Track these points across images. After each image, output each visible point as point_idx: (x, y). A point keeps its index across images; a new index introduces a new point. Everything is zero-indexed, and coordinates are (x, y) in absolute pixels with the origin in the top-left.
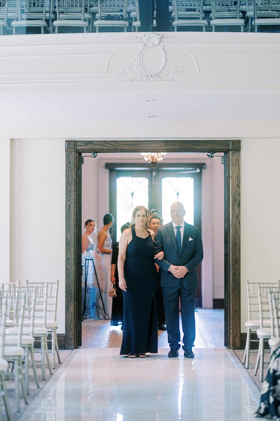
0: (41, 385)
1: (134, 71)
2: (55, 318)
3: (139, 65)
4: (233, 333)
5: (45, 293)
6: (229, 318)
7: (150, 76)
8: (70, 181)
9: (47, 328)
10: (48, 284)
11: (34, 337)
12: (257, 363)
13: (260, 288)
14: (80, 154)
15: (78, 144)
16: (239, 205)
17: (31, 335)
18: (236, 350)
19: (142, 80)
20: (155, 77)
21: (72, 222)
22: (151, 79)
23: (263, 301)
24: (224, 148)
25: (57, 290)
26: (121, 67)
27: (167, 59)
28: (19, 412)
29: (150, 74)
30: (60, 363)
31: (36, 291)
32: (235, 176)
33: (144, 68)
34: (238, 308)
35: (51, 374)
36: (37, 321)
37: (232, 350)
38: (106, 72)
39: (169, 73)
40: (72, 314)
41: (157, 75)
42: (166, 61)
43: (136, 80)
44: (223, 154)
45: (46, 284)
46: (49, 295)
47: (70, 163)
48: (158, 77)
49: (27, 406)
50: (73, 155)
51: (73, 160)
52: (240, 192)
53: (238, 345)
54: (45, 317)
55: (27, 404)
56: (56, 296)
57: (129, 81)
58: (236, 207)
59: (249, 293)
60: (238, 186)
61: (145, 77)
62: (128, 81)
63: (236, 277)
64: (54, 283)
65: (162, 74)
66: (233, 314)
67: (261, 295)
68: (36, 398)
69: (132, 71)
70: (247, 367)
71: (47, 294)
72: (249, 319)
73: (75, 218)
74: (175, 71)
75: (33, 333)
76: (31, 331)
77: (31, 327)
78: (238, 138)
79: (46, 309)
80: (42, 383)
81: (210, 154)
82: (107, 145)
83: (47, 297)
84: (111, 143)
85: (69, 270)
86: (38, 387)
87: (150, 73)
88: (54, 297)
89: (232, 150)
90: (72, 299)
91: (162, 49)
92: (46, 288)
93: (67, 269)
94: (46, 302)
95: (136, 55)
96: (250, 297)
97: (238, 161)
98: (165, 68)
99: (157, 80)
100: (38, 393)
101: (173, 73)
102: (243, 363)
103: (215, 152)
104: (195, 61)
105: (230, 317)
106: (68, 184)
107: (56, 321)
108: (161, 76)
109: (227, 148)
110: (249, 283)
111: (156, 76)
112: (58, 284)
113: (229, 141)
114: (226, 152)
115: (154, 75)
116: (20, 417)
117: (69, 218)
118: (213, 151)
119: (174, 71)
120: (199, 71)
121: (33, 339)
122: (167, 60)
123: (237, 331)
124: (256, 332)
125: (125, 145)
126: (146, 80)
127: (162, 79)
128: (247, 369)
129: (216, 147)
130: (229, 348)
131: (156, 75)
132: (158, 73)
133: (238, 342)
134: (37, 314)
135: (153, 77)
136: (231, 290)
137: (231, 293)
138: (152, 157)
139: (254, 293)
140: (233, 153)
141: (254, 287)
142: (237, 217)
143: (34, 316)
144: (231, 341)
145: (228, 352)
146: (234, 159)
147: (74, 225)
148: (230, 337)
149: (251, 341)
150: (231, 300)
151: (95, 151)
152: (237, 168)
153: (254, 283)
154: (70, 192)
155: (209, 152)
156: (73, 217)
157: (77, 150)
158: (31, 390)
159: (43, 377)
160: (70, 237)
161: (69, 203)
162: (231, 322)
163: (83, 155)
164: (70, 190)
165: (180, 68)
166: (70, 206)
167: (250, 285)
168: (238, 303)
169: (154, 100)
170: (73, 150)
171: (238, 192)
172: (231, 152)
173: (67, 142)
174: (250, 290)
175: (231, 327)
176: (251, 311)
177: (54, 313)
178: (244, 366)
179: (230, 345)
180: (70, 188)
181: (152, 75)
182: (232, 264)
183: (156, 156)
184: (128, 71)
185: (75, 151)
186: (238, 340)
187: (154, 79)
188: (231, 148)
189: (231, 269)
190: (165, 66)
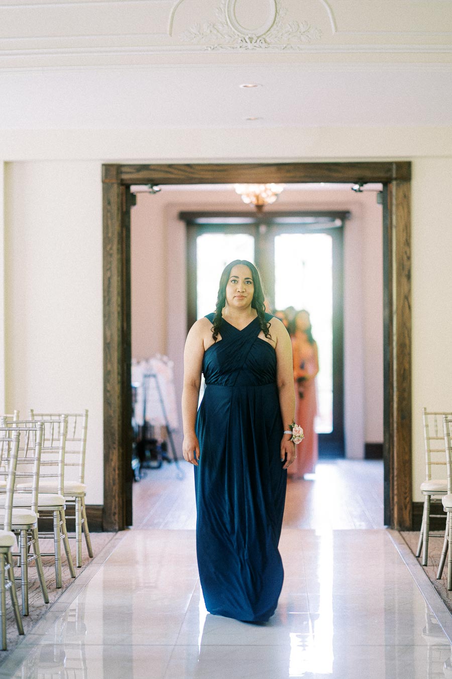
0: (51, 597)
1: (218, 32)
2: (83, 477)
3: (228, 19)
4: (399, 503)
5: (62, 431)
6: (391, 475)
7: (248, 40)
8: (110, 235)
9: (65, 495)
10: (67, 416)
11: (40, 512)
12: (442, 557)
13: (447, 422)
14: (128, 187)
15: (124, 169)
16: (409, 277)
17: (33, 508)
18: (404, 531)
19: (233, 48)
20: (256, 42)
21: (115, 308)
22: (250, 45)
24: (382, 174)
25: (86, 428)
26: (196, 25)
27: (278, 9)
28: (5, 650)
29: (248, 37)
30: (91, 556)
32: (401, 227)
33: (237, 25)
34: (407, 457)
35: (73, 577)
36: (43, 483)
37: (396, 533)
38: (168, 33)
39: (282, 35)
40: (114, 470)
41: (260, 39)
42: (276, 12)
43: (221, 47)
44: (379, 186)
45: (63, 416)
46: (70, 435)
47: (109, 203)
48: (263, 41)
49: (22, 637)
50: (115, 189)
51: (114, 199)
52: (410, 254)
53: (408, 523)
54: (62, 475)
55: (21, 633)
56: (82, 437)
57: (209, 49)
58: (404, 280)
59: (427, 433)
60: (408, 243)
61: (240, 41)
62: (207, 50)
63: (405, 403)
64: (80, 415)
65: (270, 35)
66: (399, 470)
67: (448, 435)
68: (40, 622)
69: (215, 32)
70: (423, 563)
71: (65, 434)
72: (427, 478)
73: (120, 302)
74: (293, 31)
75: (36, 504)
76: (33, 501)
77: (34, 492)
78: (407, 157)
79: (63, 461)
80: (55, 593)
81: (356, 187)
82: (176, 172)
83: (65, 440)
84: (183, 168)
85: (108, 391)
86: (47, 602)
87: (247, 35)
88: (80, 440)
89: (396, 179)
90: (114, 443)
92: (63, 424)
93: (106, 391)
94: (63, 448)
95: (223, 3)
96: (429, 439)
97: (406, 198)
98: (275, 26)
99: (261, 47)
100: (46, 612)
101: (290, 34)
102: (417, 555)
103: (366, 183)
104: (329, 11)
105: (393, 473)
106: (106, 240)
107: (83, 482)
108: (268, 40)
109: (388, 175)
110: (426, 414)
111: (258, 41)
112: (87, 416)
113: (391, 164)
114: (386, 183)
115: (255, 38)
116: (6, 658)
117: (109, 301)
118: (362, 181)
119: (291, 30)
120: (336, 30)
121: (38, 515)
122: (278, 11)
123: (405, 498)
124: (441, 500)
125: (206, 170)
126: (241, 47)
127: (270, 45)
128: (425, 567)
129: (368, 174)
130: (392, 529)
131: (258, 37)
132: (262, 35)
133: (408, 519)
134: (44, 470)
135: (254, 41)
136: (395, 425)
137: (395, 431)
138: (257, 197)
139: (437, 431)
140: (398, 185)
141: (436, 421)
142: (406, 298)
143: (38, 474)
144: (396, 515)
145: (390, 536)
146: (401, 194)
147: (118, 313)
148: (393, 509)
149: (430, 516)
150: (395, 444)
151: (153, 182)
152: (406, 210)
153: (436, 414)
154: (111, 255)
155: (356, 183)
156: (116, 299)
157: (122, 180)
158: (34, 607)
159: (57, 584)
160: (112, 335)
161: (109, 274)
162: (395, 483)
163: (134, 189)
164: (111, 252)
165: (301, 25)
166: (109, 279)
167: (429, 416)
168: (407, 450)
169: (254, 86)
170: (114, 181)
171: (408, 253)
172: (394, 183)
173: (104, 167)
174: (429, 426)
175: (396, 492)
176: (430, 464)
177: (80, 468)
178: (418, 560)
179: (393, 522)
180: (111, 249)
181: (251, 39)
182: (398, 381)
183: (264, 195)
184: (209, 32)
185: (119, 182)
186: (408, 514)
187: (255, 44)
188: (394, 176)
189: (395, 389)
190: (276, 22)
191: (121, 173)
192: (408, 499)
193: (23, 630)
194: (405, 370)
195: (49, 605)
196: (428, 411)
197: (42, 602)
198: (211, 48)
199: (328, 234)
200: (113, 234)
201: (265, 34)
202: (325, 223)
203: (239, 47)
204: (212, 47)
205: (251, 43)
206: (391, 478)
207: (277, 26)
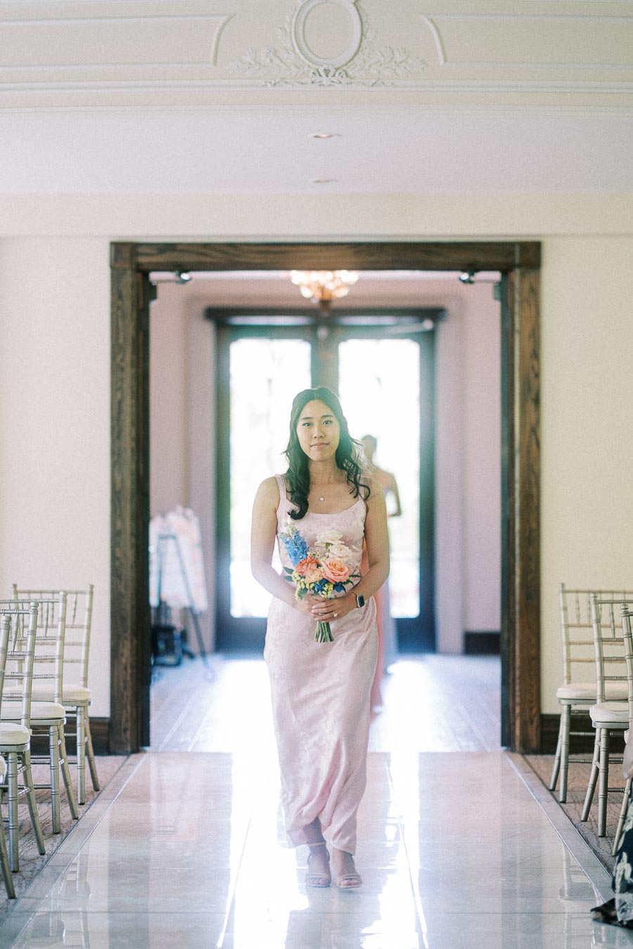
0: (48, 847)
1: (281, 60)
2: (85, 679)
3: (295, 44)
4: (522, 714)
5: (60, 615)
6: (511, 677)
7: (322, 73)
8: (121, 341)
9: (64, 703)
10: (66, 593)
11: (32, 727)
12: (589, 790)
13: (597, 602)
14: (145, 274)
15: (140, 250)
16: (537, 401)
17: (24, 721)
18: (528, 753)
19: (302, 83)
20: (334, 76)
21: (128, 443)
22: (325, 81)
23: (603, 637)
24: (500, 259)
25: (90, 610)
26: (250, 51)
27: (364, 30)
29: (323, 69)
30: (96, 788)
31: (36, 612)
32: (527, 331)
33: (308, 53)
34: (533, 651)
35: (75, 818)
36: (38, 686)
37: (519, 757)
38: (211, 61)
39: (370, 66)
40: (126, 669)
41: (339, 71)
42: (362, 34)
43: (286, 83)
44: (496, 276)
45: (61, 593)
46: (69, 621)
47: (120, 297)
48: (343, 74)
49: (12, 901)
50: (129, 278)
51: (127, 291)
52: (539, 369)
53: (535, 743)
54: (60, 676)
55: (12, 896)
56: (86, 623)
57: (269, 85)
58: (531, 406)
59: (566, 617)
60: (536, 354)
61: (311, 74)
62: (266, 86)
63: (531, 576)
64: (82, 593)
65: (353, 67)
66: (521, 668)
67: (598, 621)
68: (36, 881)
69: (277, 61)
70: (561, 799)
71: (64, 619)
72: (565, 681)
73: (134, 434)
74: (385, 60)
75: (27, 716)
76: (24, 712)
77: (25, 700)
78: (534, 236)
79: (61, 657)
80: (51, 841)
81: (465, 276)
82: (214, 254)
83: (64, 627)
84: (225, 249)
85: (118, 559)
86: (42, 854)
87: (322, 66)
88: (82, 627)
89: (520, 266)
90: (126, 631)
91: (352, 6)
92: (61, 604)
93: (114, 558)
94: (62, 638)
95: (288, 20)
96: (568, 626)
97: (534, 293)
98: (360, 54)
99: (340, 82)
100: (43, 867)
101: (381, 65)
102: (551, 787)
103: (478, 270)
104: (434, 32)
105: (514, 674)
106: (116, 349)
107: (86, 686)
108: (350, 73)
109: (509, 260)
110: (564, 592)
111: (337, 73)
112: (92, 593)
113: (512, 244)
114: (506, 271)
115: (333, 70)
117: (120, 432)
118: (472, 268)
119: (382, 59)
120: (445, 61)
121: (29, 732)
122: (365, 33)
123: (531, 709)
124: (588, 712)
125: (257, 252)
126: (313, 82)
127: (353, 80)
128: (563, 805)
129: (481, 258)
130: (513, 750)
131: (337, 69)
132: (343, 66)
133: (535, 738)
134: (39, 669)
135: (331, 74)
136: (517, 608)
137: (518, 616)
138: (322, 289)
139: (578, 616)
140: (522, 274)
141: (577, 602)
142: (534, 431)
143: (30, 674)
144: (518, 732)
145: (510, 761)
146: (526, 287)
147: (132, 450)
148: (514, 724)
149: (571, 733)
150: (518, 633)
151: (182, 268)
152: (533, 308)
153: (577, 592)
154: (122, 369)
155: (464, 270)
156: (128, 431)
157: (138, 265)
158: (24, 860)
159: (54, 827)
160: (123, 480)
161: (119, 396)
162: (517, 688)
163: (154, 276)
164: (123, 364)
165: (397, 54)
166: (120, 402)
167: (568, 595)
168: (533, 641)
169: (330, 136)
170: (127, 265)
171: (536, 368)
172: (517, 271)
173: (113, 247)
174: (568, 608)
175: (518, 700)
176: (569, 661)
177: (82, 666)
178: (552, 794)
179: (514, 742)
180: (122, 360)
181: (327, 72)
182: (521, 546)
183: (330, 286)
184: (268, 60)
185: (134, 266)
186: (534, 732)
187: (333, 79)
188: (517, 261)
189: (518, 558)
190: (361, 49)
191: (138, 254)
192: (535, 710)
193: (14, 891)
194: (531, 531)
195: (45, 857)
196: (567, 588)
197: (37, 853)
198: (271, 83)
199: (414, 340)
200: (125, 339)
201: (346, 65)
202: (409, 324)
203: (310, 83)
204: (273, 82)
205: (327, 76)
206: (511, 681)
207: (364, 54)
